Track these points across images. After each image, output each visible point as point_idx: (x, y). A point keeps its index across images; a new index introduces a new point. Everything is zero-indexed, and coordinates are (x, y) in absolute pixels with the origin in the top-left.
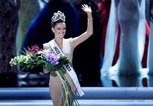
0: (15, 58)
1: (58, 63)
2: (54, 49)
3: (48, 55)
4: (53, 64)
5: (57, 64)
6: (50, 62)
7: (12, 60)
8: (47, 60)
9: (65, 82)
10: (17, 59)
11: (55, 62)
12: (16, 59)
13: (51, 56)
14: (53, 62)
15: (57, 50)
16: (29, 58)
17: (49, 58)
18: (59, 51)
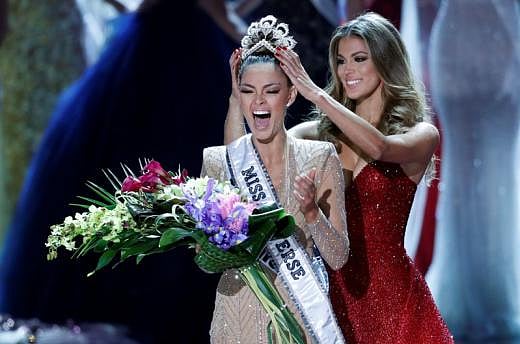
0: (68, 220)
1: (246, 238)
2: (240, 178)
3: (200, 204)
4: (223, 242)
5: (239, 242)
6: (213, 234)
7: (56, 230)
8: (200, 225)
9: (279, 312)
10: (76, 226)
11: (232, 234)
12: (72, 227)
13: (213, 212)
14: (223, 233)
15: (253, 186)
16: (126, 219)
17: (207, 219)
18: (261, 189)
